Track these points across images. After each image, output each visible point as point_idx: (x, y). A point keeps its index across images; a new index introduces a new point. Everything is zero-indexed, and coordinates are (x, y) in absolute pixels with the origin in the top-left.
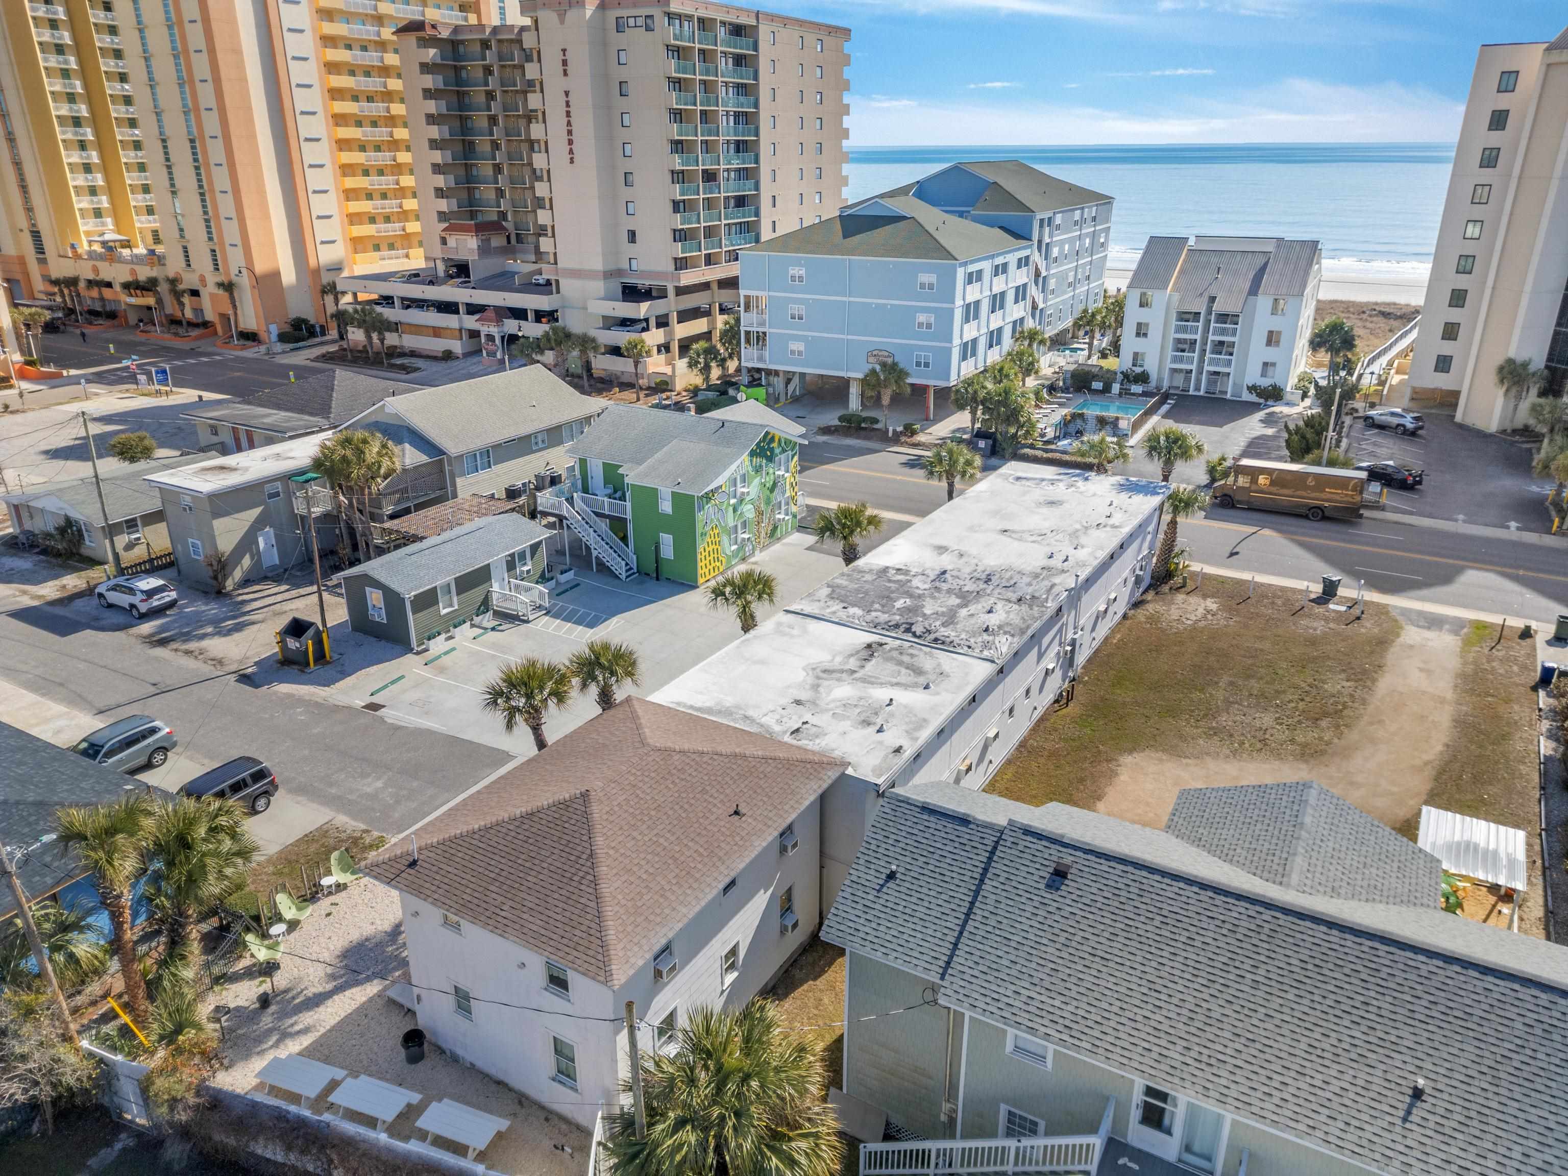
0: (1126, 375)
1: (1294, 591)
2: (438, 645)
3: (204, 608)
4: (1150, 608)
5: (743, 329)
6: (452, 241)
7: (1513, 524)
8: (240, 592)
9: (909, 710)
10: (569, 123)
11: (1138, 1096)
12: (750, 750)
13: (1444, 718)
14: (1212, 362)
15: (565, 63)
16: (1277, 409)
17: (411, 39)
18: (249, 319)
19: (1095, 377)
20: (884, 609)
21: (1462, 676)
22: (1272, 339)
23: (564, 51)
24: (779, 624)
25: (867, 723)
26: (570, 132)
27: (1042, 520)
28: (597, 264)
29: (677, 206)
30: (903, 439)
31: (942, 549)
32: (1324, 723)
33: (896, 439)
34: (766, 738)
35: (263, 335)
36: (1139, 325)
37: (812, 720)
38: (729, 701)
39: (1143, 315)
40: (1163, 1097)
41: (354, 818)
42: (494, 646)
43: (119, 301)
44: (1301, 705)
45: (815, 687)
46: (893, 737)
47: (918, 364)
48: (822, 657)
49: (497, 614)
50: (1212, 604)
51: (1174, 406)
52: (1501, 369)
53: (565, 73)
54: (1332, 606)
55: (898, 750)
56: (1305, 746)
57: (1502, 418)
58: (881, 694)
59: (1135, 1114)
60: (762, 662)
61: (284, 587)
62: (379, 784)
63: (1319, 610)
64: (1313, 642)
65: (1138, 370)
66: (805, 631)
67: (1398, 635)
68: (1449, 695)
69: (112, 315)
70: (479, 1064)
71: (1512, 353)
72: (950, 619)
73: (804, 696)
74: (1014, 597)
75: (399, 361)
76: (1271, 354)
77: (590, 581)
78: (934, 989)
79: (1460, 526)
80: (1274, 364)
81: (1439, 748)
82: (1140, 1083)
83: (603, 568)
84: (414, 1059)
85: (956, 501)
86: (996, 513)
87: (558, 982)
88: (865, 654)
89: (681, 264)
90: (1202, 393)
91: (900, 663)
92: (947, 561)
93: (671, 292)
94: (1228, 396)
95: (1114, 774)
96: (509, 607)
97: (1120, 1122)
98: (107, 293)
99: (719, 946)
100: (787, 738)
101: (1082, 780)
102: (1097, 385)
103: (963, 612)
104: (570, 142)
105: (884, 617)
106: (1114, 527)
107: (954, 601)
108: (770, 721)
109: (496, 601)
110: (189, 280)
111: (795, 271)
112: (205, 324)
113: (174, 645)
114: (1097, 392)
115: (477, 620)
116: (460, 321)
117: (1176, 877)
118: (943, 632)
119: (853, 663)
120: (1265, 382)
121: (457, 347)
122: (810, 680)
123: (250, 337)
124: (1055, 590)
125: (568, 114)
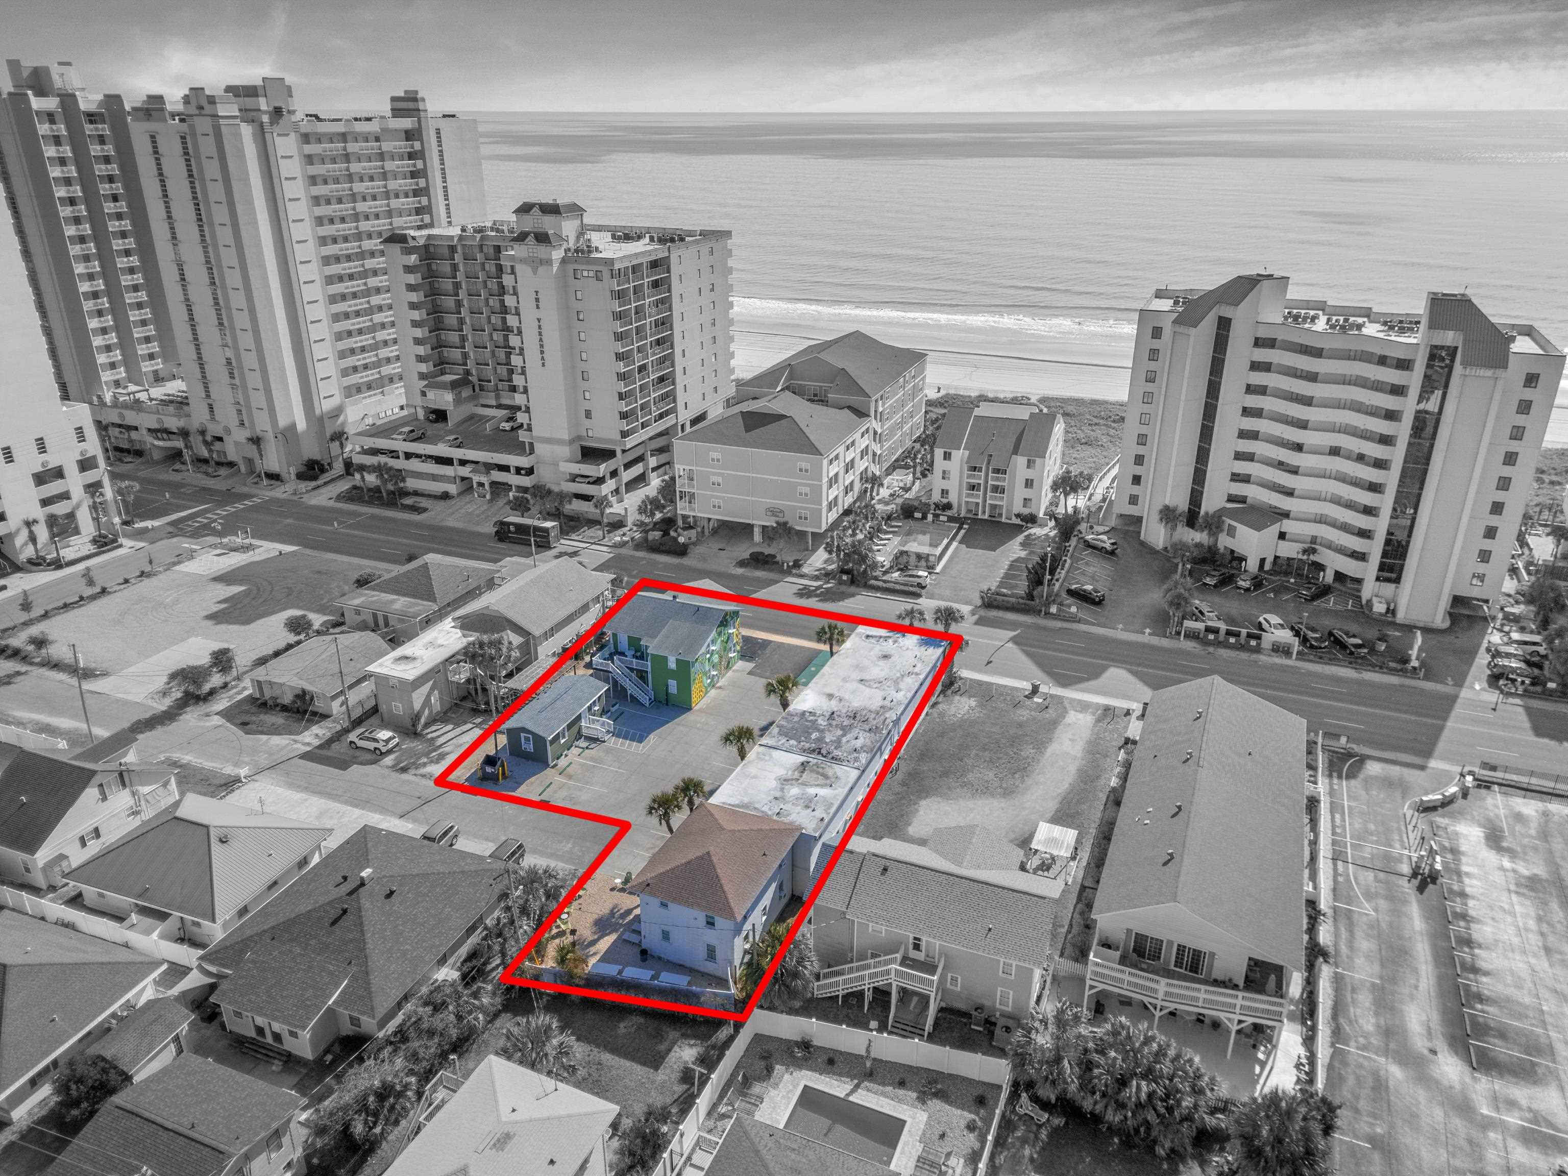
0: (937, 505)
1: (1017, 689)
2: (562, 762)
3: (412, 745)
4: (940, 706)
5: (678, 490)
6: (431, 395)
7: (1148, 631)
8: (429, 730)
9: (825, 799)
10: (541, 340)
11: (911, 941)
12: (765, 827)
13: (1072, 769)
14: (992, 498)
15: (537, 300)
16: (1032, 531)
17: (396, 248)
18: (273, 461)
19: (916, 509)
20: (808, 739)
21: (1089, 742)
22: (1029, 483)
23: (537, 292)
24: (758, 753)
25: (807, 807)
26: (542, 346)
27: (879, 671)
28: (566, 436)
29: (621, 397)
30: (794, 571)
31: (830, 696)
32: (1017, 776)
33: (788, 573)
34: (765, 818)
35: (284, 475)
36: (944, 472)
37: (784, 807)
38: (746, 800)
39: (946, 465)
40: (919, 939)
41: (566, 862)
42: (592, 759)
43: (145, 442)
44: (1008, 766)
45: (782, 790)
46: (820, 813)
47: (800, 518)
48: (781, 772)
49: (589, 739)
50: (973, 702)
51: (968, 531)
52: (1161, 512)
53: (538, 307)
54: (1036, 700)
55: (822, 820)
56: (1005, 789)
57: (1165, 541)
58: (812, 791)
59: (911, 947)
60: (755, 777)
61: (450, 727)
62: (570, 845)
63: (1028, 702)
64: (1020, 725)
65: (945, 501)
66: (771, 757)
67: (1064, 717)
68: (1079, 755)
69: (139, 453)
70: (670, 959)
71: (1167, 502)
72: (838, 744)
73: (778, 794)
74: (867, 727)
75: (408, 501)
76: (1028, 493)
77: (629, 710)
78: (844, 913)
79: (1120, 634)
80: (1030, 500)
81: (1067, 786)
82: (911, 936)
83: (634, 699)
84: (644, 960)
85: (835, 657)
86: (857, 667)
87: (710, 923)
88: (801, 768)
89: (624, 434)
90: (986, 517)
91: (818, 773)
92: (834, 705)
93: (619, 453)
94: (1003, 520)
95: (917, 811)
96: (593, 733)
97: (906, 950)
98: (134, 435)
99: (760, 907)
100: (775, 818)
101: (902, 816)
102: (918, 515)
103: (844, 739)
104: (542, 352)
105: (807, 745)
106: (917, 674)
107: (840, 732)
108: (765, 809)
109: (584, 731)
110: (214, 429)
111: (715, 455)
112: (231, 464)
113: (412, 771)
114: (917, 519)
115: (576, 743)
116: (455, 470)
117: (924, 868)
118: (837, 753)
119: (797, 775)
120: (1026, 511)
121: (452, 489)
122: (779, 786)
123: (274, 477)
124: (888, 721)
125: (540, 334)
